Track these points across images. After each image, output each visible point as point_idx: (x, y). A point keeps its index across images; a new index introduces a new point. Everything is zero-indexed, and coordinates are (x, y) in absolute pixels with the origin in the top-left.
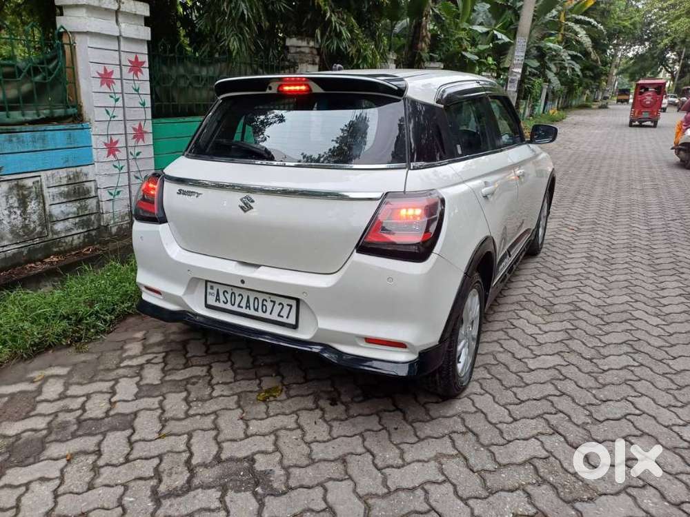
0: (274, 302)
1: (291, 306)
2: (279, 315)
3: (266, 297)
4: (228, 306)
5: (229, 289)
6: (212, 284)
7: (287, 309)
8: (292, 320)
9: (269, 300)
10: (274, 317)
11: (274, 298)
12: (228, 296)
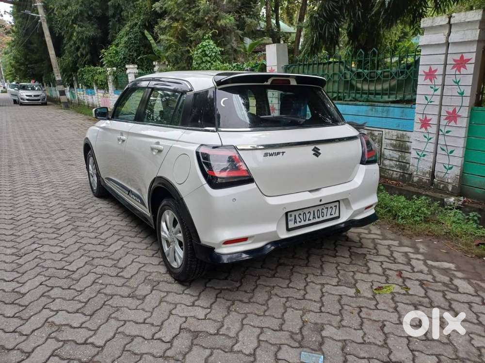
0: (327, 208)
1: (336, 206)
2: (331, 215)
3: (322, 207)
4: (303, 223)
5: (300, 212)
6: (291, 213)
7: (334, 208)
8: (337, 215)
9: (324, 208)
10: (329, 217)
11: (326, 206)
12: (301, 217)
